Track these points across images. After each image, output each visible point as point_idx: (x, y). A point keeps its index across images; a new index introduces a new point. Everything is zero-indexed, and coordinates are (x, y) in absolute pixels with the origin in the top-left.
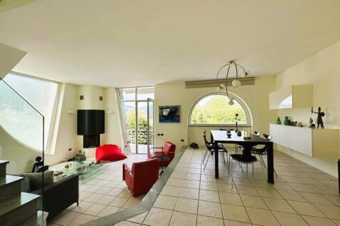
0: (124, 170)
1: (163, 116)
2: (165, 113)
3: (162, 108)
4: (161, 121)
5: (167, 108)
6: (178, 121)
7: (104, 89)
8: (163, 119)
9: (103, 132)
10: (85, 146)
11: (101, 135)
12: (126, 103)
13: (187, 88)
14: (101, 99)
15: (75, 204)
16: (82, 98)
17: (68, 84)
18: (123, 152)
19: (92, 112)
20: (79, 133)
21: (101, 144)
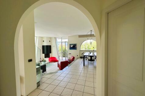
0: (58, 64)
1: (71, 47)
2: (72, 46)
3: (70, 45)
4: (70, 49)
5: (72, 44)
6: (76, 49)
7: (51, 38)
8: (71, 48)
9: (51, 53)
10: (45, 57)
11: (50, 54)
12: (58, 43)
13: (79, 37)
14: (50, 41)
15: (45, 72)
16: (43, 41)
17: (39, 37)
18: (58, 59)
19: (47, 46)
20: (43, 53)
21: (50, 57)
